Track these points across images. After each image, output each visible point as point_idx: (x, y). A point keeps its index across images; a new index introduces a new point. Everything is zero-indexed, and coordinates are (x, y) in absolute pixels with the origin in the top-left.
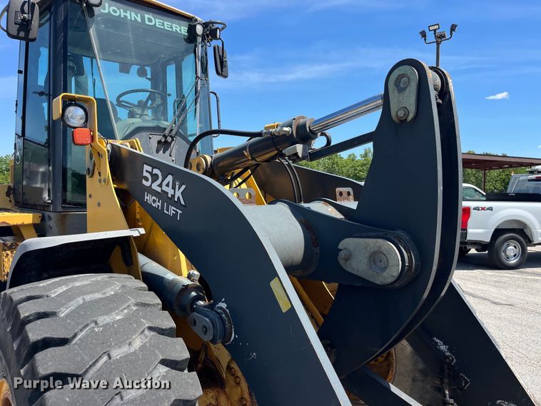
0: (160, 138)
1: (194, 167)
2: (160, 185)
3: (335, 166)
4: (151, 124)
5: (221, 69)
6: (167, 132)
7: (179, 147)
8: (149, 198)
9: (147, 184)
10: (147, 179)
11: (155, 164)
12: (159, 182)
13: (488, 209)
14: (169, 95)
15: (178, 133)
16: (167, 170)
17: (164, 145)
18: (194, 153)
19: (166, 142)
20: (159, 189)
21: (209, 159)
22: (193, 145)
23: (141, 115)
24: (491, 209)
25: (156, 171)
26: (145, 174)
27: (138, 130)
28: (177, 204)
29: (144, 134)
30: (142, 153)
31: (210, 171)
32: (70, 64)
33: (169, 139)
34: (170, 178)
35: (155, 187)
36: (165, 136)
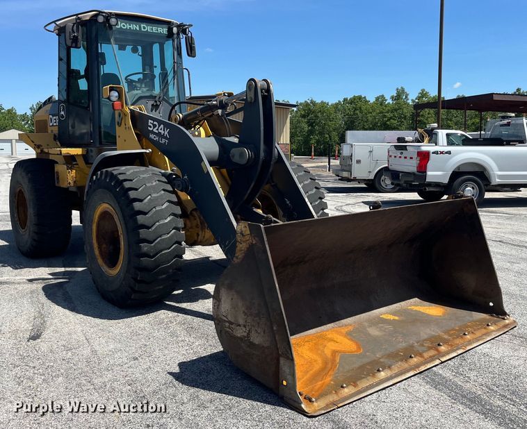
0: (152, 102)
1: (173, 120)
2: (158, 130)
3: (358, 112)
4: (148, 94)
5: (191, 52)
6: (157, 99)
7: (164, 108)
8: (152, 136)
9: (151, 129)
10: (151, 127)
11: (154, 119)
12: (157, 128)
13: (446, 153)
14: (156, 67)
15: (164, 99)
16: (160, 122)
17: (155, 107)
18: (174, 111)
19: (157, 105)
20: (157, 132)
21: (181, 115)
22: (173, 107)
23: (140, 88)
24: (449, 153)
25: (155, 123)
26: (149, 124)
27: (140, 98)
28: (166, 138)
29: (143, 101)
30: (146, 113)
31: (182, 122)
32: (100, 59)
33: (158, 103)
34: (162, 126)
35: (155, 130)
36: (156, 102)
